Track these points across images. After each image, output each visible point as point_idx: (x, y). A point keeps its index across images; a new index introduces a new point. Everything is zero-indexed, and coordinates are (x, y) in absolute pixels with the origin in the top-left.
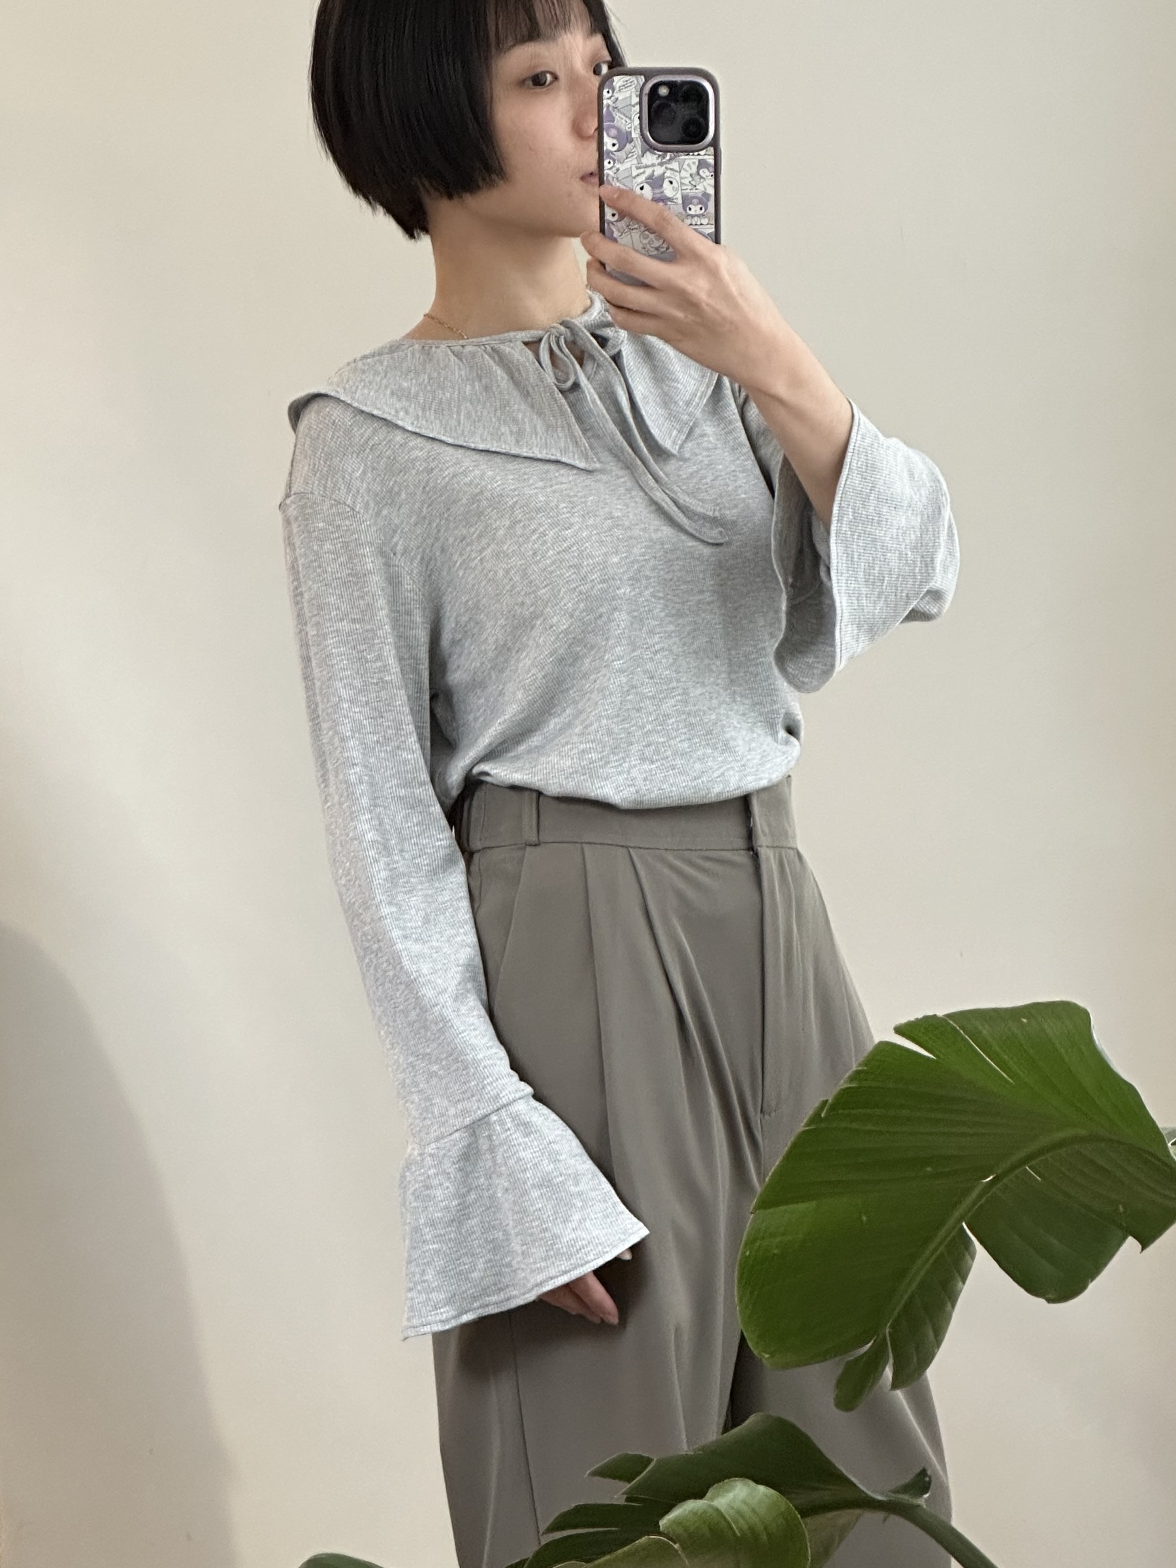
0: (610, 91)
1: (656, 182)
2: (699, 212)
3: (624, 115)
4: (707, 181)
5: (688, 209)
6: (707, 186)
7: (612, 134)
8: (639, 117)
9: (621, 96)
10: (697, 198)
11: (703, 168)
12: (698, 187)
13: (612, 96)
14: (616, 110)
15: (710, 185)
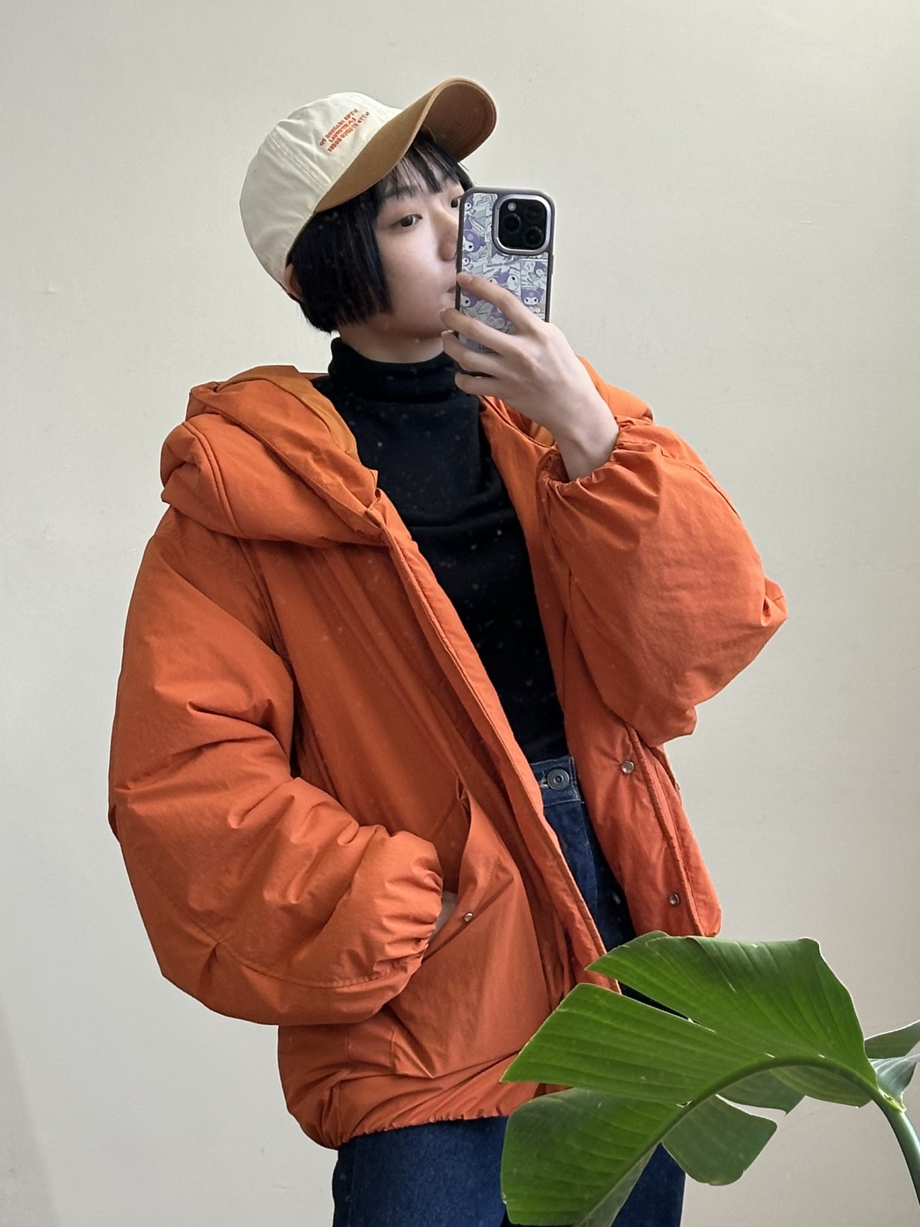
0: (470, 206)
1: (502, 278)
2: (535, 303)
3: (481, 225)
4: (542, 279)
5: (525, 301)
6: (541, 283)
7: (469, 239)
8: (492, 227)
9: (478, 209)
10: (533, 291)
11: (539, 268)
12: (534, 283)
13: (471, 208)
14: (473, 220)
15: (544, 282)
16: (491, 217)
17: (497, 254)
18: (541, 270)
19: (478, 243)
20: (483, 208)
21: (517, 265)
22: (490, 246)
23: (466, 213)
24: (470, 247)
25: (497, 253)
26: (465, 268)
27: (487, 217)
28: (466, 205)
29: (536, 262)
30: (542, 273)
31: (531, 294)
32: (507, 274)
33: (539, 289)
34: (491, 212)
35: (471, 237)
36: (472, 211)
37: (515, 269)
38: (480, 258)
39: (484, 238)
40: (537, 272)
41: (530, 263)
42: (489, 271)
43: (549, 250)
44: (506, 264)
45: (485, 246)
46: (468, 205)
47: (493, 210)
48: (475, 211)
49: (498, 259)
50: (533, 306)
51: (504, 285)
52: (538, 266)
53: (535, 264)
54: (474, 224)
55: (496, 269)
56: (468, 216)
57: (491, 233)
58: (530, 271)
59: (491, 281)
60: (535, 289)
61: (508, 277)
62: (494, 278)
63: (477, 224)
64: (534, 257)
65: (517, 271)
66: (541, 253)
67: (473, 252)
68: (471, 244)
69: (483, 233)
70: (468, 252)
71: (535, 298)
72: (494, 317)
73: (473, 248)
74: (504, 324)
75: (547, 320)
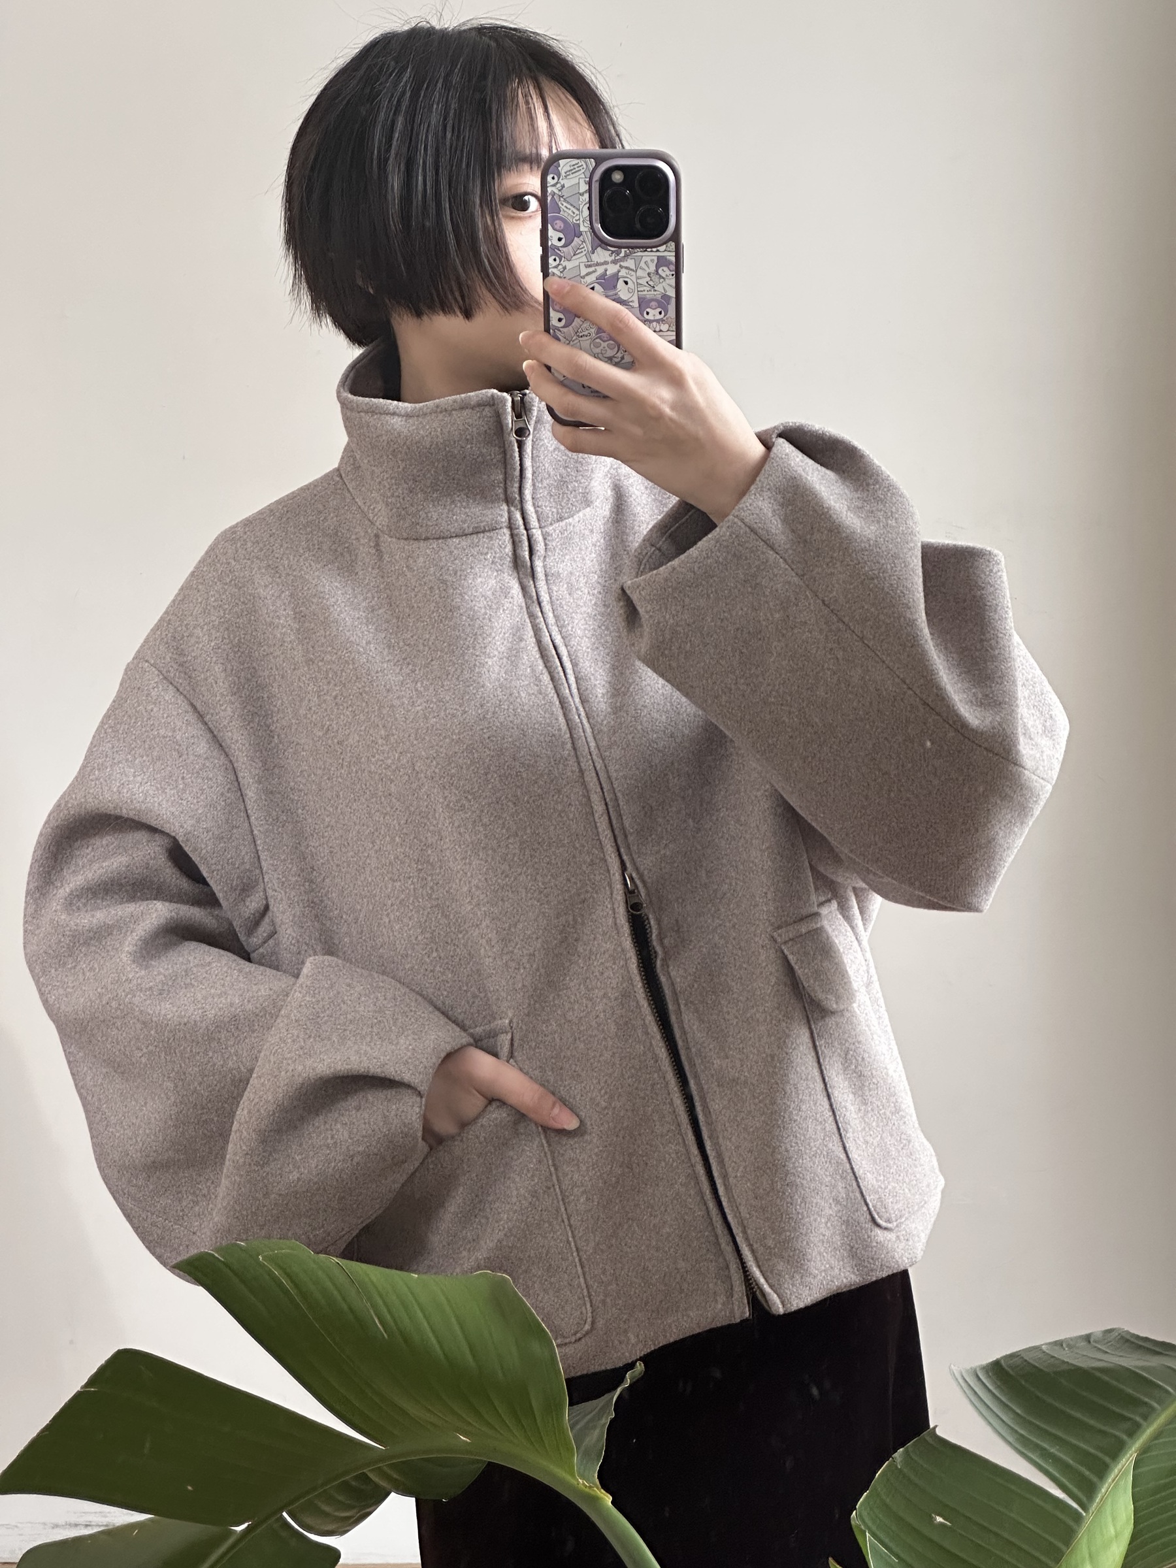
0: (556, 177)
1: (608, 284)
2: (659, 317)
3: (572, 205)
4: (667, 281)
5: (645, 313)
6: (667, 288)
7: (557, 227)
8: (589, 208)
9: (567, 183)
10: (656, 300)
11: (665, 266)
12: (656, 288)
13: (557, 183)
14: (562, 199)
15: (671, 286)
16: (588, 194)
17: (599, 249)
18: (665, 269)
19: (571, 232)
20: (575, 181)
21: (630, 263)
22: (588, 237)
23: (549, 190)
24: (560, 239)
25: (600, 246)
26: (555, 271)
27: (582, 194)
28: (549, 178)
29: (658, 257)
30: (668, 272)
31: (653, 304)
32: (616, 277)
33: (665, 297)
34: (587, 187)
35: (559, 224)
36: (559, 185)
37: (627, 268)
38: (574, 255)
39: (579, 225)
40: (660, 271)
41: (648, 258)
42: (588, 274)
43: (676, 237)
44: (615, 262)
45: (581, 238)
46: (553, 178)
47: (590, 183)
48: (563, 186)
49: (602, 255)
50: (658, 321)
51: (611, 293)
52: (661, 262)
53: (655, 258)
54: (563, 205)
55: (600, 270)
56: (554, 194)
57: (588, 218)
58: (648, 271)
59: (593, 288)
60: (660, 296)
61: (618, 279)
62: (597, 283)
63: (569, 206)
64: (654, 249)
65: (630, 272)
66: (665, 243)
67: (565, 246)
68: (561, 236)
69: (577, 218)
70: (558, 248)
71: (659, 310)
72: (601, 339)
73: (563, 241)
74: (616, 349)
75: (678, 344)
